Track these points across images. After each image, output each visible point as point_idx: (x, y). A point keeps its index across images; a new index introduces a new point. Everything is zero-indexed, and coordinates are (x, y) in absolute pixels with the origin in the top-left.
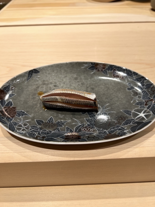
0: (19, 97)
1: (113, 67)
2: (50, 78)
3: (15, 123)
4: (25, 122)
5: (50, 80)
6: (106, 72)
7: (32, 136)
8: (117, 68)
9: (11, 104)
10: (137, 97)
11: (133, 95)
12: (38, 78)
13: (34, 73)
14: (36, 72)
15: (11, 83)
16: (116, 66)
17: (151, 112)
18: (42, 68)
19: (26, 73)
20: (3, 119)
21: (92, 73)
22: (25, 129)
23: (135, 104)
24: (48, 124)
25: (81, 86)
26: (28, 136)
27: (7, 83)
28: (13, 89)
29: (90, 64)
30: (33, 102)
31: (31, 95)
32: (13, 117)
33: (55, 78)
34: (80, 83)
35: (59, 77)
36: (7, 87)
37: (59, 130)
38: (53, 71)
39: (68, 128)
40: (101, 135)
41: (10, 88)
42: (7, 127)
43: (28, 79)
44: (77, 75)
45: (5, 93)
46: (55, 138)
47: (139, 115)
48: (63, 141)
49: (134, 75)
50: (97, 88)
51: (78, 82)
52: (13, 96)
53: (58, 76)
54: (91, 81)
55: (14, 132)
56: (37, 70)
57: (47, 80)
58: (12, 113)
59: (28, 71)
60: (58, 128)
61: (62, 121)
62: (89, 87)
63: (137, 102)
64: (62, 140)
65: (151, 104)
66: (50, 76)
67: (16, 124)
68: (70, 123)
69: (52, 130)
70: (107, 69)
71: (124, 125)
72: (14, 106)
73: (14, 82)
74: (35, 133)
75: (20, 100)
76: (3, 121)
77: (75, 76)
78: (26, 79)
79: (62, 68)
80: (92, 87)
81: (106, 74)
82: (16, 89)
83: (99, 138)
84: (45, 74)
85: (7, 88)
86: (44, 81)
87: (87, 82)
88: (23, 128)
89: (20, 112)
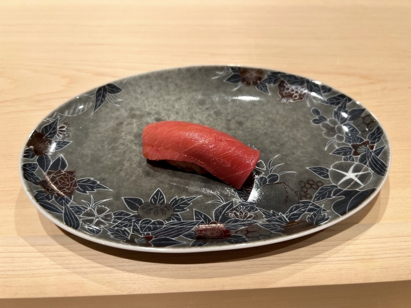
0: (79, 148)
1: (279, 75)
2: (146, 102)
3: (76, 209)
4: (101, 204)
5: (145, 106)
6: (263, 86)
7: (121, 236)
8: (288, 78)
9: (64, 166)
10: (335, 137)
11: (325, 134)
12: (119, 103)
13: (108, 93)
14: (114, 89)
15: (59, 117)
16: (284, 73)
17: (370, 168)
18: (126, 82)
19: (91, 93)
20: (49, 202)
21: (236, 89)
22: (103, 221)
23: (333, 153)
24: (152, 206)
25: (214, 119)
26: (112, 236)
27: (50, 116)
28: (64, 129)
29: (230, 70)
30: (114, 159)
31: (106, 143)
32: (70, 195)
33: (155, 103)
34: (212, 112)
35: (164, 100)
36: (50, 125)
37: (179, 219)
38: (151, 87)
39: (198, 212)
40: (273, 225)
41: (58, 127)
42: (59, 218)
43: (96, 107)
44: (203, 95)
45: (47, 140)
46: (173, 239)
47: (345, 176)
48: (193, 246)
49: (324, 92)
50: (249, 121)
51: (207, 109)
52: (65, 145)
53: (162, 98)
54: (235, 108)
55: (80, 231)
56: (115, 87)
57: (140, 108)
58: (68, 185)
59: (96, 89)
60: (177, 215)
61: (184, 197)
62: (233, 121)
63: (337, 148)
64: (191, 241)
65: (366, 151)
66: (144, 98)
67: (79, 211)
68: (202, 201)
69: (164, 220)
70: (266, 80)
71: (318, 199)
72: (71, 170)
73: (66, 114)
74: (126, 229)
75: (83, 154)
76: (49, 204)
77: (200, 97)
78: (91, 107)
79: (170, 80)
80: (239, 120)
81: (265, 91)
82: (71, 129)
83: (271, 233)
84: (132, 93)
85: (50, 128)
86: (132, 109)
87: (226, 109)
88: (97, 218)
89: (86, 182)
